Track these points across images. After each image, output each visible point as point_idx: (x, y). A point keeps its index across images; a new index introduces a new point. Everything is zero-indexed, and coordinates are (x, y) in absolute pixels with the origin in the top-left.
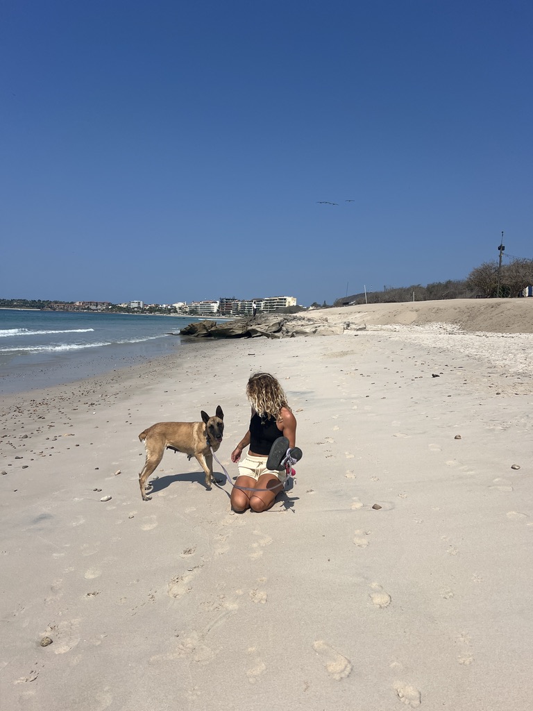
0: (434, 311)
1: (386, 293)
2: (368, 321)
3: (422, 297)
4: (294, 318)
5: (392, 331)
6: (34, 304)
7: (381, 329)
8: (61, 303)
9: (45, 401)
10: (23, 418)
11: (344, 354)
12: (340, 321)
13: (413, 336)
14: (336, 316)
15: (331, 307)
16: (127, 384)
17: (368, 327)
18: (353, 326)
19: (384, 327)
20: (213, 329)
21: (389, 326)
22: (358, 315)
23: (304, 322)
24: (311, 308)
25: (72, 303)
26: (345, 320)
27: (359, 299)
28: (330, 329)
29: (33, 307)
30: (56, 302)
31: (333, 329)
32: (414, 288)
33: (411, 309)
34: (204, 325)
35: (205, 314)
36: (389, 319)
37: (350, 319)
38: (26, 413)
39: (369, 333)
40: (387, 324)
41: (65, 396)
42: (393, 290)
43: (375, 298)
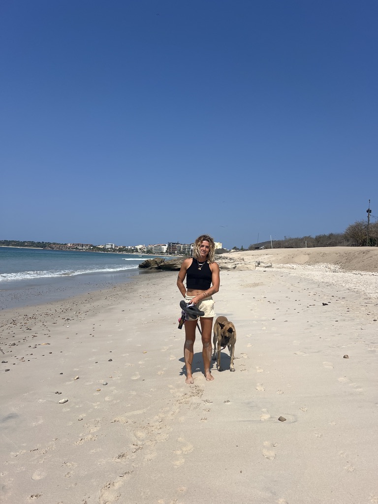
0: (321, 254)
1: (286, 241)
2: (273, 261)
3: (311, 244)
4: (220, 258)
5: (291, 268)
6: (39, 244)
7: (283, 267)
8: (58, 244)
9: (35, 316)
10: (16, 329)
11: (256, 285)
12: (253, 260)
13: (307, 273)
14: (250, 257)
15: (247, 250)
17: (274, 265)
18: (262, 264)
19: (285, 265)
21: (288, 265)
22: (266, 257)
24: (232, 251)
25: (66, 244)
26: (256, 260)
27: (267, 245)
29: (38, 247)
30: (54, 244)
31: (248, 266)
32: (306, 238)
33: (304, 253)
34: (156, 261)
35: (158, 253)
36: (289, 260)
37: (260, 259)
38: (19, 325)
39: (274, 269)
41: (50, 312)
42: (291, 239)
43: (278, 245)
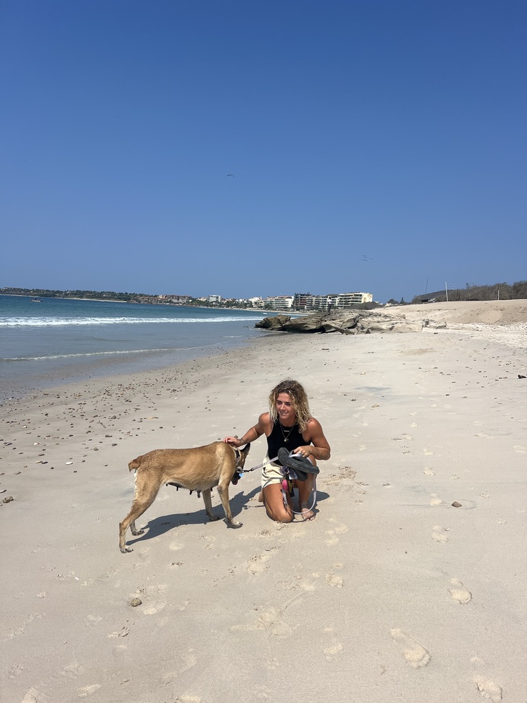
0: (521, 310)
1: (469, 290)
2: (448, 319)
3: (507, 295)
4: (370, 314)
5: (474, 330)
6: (122, 296)
7: (463, 328)
8: (146, 296)
9: (132, 386)
10: (112, 400)
11: (422, 351)
12: (419, 318)
13: (498, 336)
14: (414, 313)
15: (410, 304)
16: (206, 373)
17: (449, 325)
18: (432, 324)
19: (465, 326)
20: (287, 323)
21: (471, 325)
22: (438, 313)
23: (379, 319)
24: (388, 305)
25: (156, 296)
26: (423, 318)
27: (440, 297)
28: (408, 326)
29: (120, 299)
30: (141, 295)
31: (411, 326)
32: (499, 286)
33: (495, 308)
34: (279, 320)
35: (279, 309)
36: (472, 318)
37: (429, 316)
38: (114, 395)
39: (449, 331)
40: (468, 323)
41: (149, 382)
42: (476, 288)
43: (456, 296)
